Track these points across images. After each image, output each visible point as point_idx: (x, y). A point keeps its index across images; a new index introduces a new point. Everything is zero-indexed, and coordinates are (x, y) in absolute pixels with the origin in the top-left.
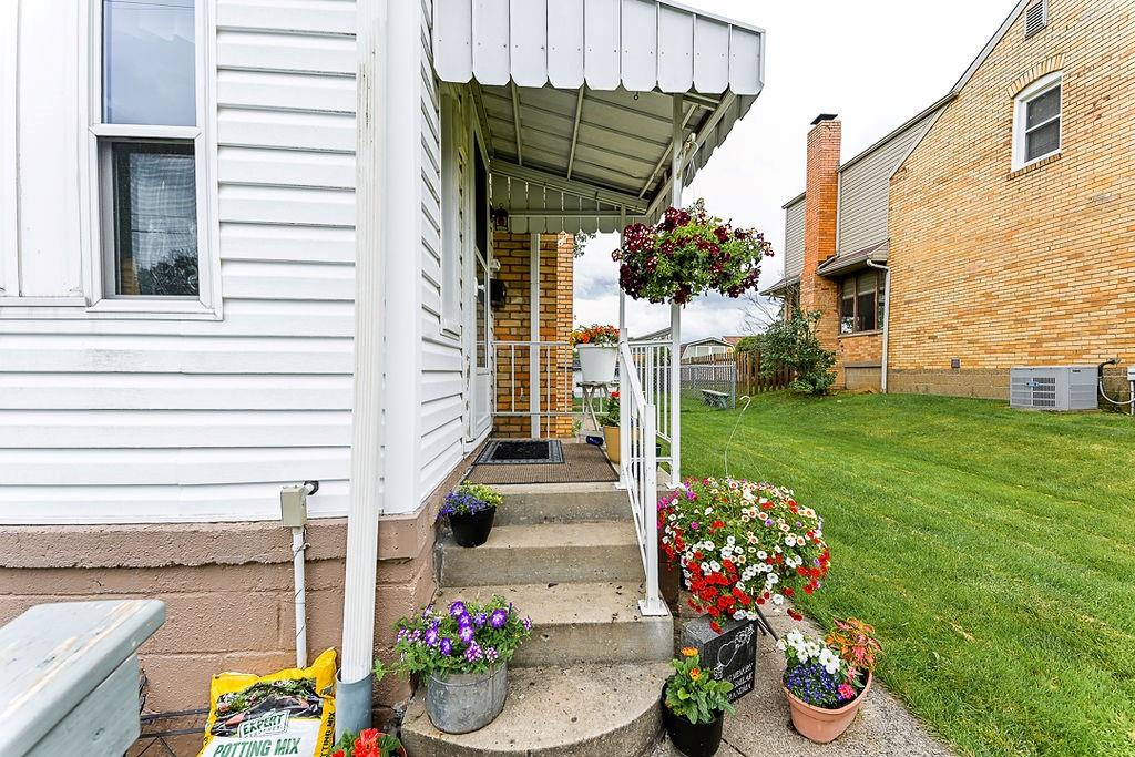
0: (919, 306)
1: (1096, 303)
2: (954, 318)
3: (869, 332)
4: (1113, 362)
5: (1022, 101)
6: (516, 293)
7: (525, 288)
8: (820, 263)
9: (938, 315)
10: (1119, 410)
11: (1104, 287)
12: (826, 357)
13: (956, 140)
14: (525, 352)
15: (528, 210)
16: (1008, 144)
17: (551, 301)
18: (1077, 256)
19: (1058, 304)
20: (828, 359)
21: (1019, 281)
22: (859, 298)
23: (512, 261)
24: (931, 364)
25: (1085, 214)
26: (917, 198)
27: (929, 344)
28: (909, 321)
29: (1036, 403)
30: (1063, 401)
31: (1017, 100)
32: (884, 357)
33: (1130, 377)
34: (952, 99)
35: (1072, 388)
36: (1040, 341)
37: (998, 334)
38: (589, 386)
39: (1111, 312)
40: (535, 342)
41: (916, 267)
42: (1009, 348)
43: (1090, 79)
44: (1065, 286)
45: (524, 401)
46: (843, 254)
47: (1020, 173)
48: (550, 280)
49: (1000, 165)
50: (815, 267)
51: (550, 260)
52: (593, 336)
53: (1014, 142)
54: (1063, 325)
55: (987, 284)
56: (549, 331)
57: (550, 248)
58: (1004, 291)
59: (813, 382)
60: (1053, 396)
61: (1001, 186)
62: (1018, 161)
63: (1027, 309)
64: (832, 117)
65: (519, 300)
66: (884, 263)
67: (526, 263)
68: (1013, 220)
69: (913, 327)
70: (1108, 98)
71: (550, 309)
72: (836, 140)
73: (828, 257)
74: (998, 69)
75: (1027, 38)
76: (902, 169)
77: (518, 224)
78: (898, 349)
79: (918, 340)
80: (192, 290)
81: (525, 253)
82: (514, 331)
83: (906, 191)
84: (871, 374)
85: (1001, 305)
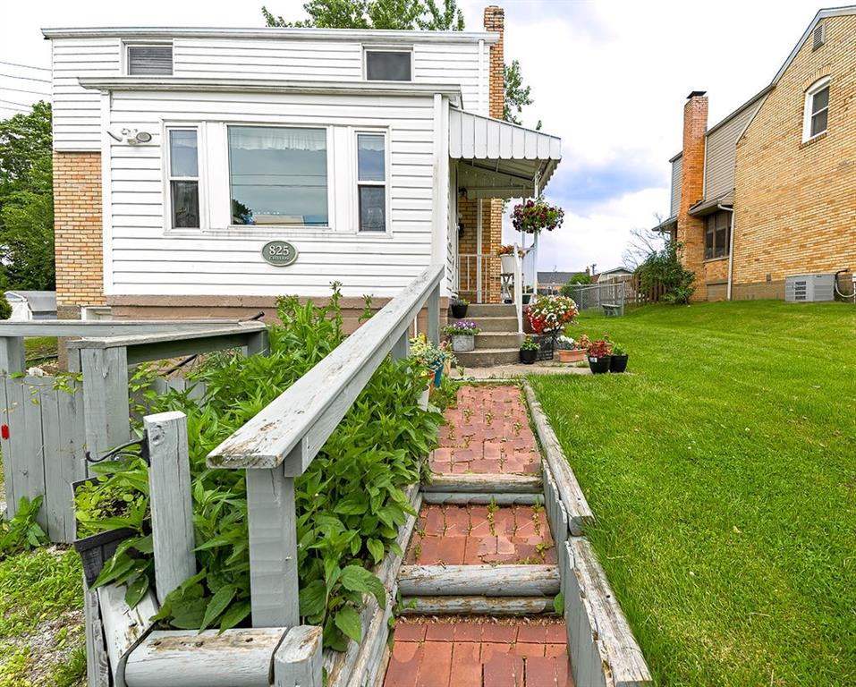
0: (751, 238)
1: (840, 233)
2: (769, 245)
3: (722, 258)
4: (846, 271)
5: (810, 94)
6: (470, 230)
7: (474, 227)
8: (691, 206)
9: (760, 244)
10: (846, 300)
11: (844, 222)
12: (689, 276)
13: (774, 119)
14: (474, 261)
15: (476, 187)
16: (801, 124)
17: (487, 234)
18: (832, 202)
19: (821, 234)
20: (691, 278)
21: (803, 219)
22: (717, 232)
23: (467, 213)
24: (756, 279)
25: (837, 174)
26: (751, 159)
27: (755, 265)
28: (745, 248)
29: (797, 298)
30: (810, 295)
31: (807, 93)
32: (730, 275)
33: (854, 280)
34: (771, 89)
35: (815, 287)
36: (812, 259)
37: (792, 256)
38: (507, 275)
39: (846, 239)
40: (479, 254)
41: (749, 209)
42: (797, 265)
43: (843, 83)
44: (825, 222)
45: (474, 286)
46: (708, 199)
47: (806, 145)
48: (487, 222)
49: (796, 138)
50: (687, 209)
51: (487, 213)
52: (509, 250)
53: (804, 123)
54: (824, 248)
55: (787, 221)
56: (486, 249)
57: (488, 206)
58: (795, 226)
59: (676, 294)
60: (804, 293)
61: (796, 154)
62: (806, 136)
63: (806, 238)
64: (701, 94)
65: (471, 234)
66: (731, 206)
67: (475, 214)
68: (801, 177)
69: (746, 253)
70: (851, 97)
71: (487, 238)
72: (705, 112)
73: (697, 202)
74: (798, 70)
75: (814, 50)
76: (744, 137)
77: (471, 194)
78: (738, 269)
79: (749, 262)
80: (383, 229)
81: (474, 209)
82: (468, 250)
83: (745, 153)
84: (721, 288)
85: (793, 236)
